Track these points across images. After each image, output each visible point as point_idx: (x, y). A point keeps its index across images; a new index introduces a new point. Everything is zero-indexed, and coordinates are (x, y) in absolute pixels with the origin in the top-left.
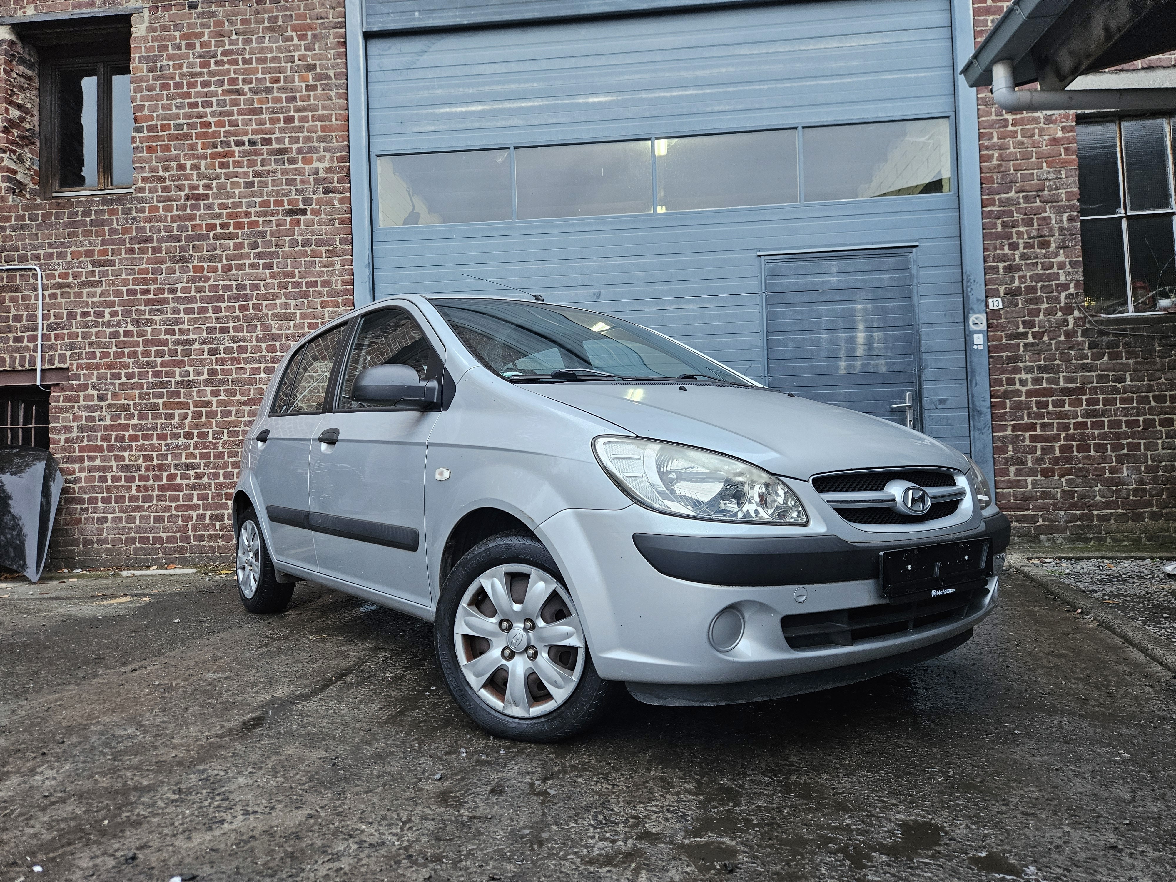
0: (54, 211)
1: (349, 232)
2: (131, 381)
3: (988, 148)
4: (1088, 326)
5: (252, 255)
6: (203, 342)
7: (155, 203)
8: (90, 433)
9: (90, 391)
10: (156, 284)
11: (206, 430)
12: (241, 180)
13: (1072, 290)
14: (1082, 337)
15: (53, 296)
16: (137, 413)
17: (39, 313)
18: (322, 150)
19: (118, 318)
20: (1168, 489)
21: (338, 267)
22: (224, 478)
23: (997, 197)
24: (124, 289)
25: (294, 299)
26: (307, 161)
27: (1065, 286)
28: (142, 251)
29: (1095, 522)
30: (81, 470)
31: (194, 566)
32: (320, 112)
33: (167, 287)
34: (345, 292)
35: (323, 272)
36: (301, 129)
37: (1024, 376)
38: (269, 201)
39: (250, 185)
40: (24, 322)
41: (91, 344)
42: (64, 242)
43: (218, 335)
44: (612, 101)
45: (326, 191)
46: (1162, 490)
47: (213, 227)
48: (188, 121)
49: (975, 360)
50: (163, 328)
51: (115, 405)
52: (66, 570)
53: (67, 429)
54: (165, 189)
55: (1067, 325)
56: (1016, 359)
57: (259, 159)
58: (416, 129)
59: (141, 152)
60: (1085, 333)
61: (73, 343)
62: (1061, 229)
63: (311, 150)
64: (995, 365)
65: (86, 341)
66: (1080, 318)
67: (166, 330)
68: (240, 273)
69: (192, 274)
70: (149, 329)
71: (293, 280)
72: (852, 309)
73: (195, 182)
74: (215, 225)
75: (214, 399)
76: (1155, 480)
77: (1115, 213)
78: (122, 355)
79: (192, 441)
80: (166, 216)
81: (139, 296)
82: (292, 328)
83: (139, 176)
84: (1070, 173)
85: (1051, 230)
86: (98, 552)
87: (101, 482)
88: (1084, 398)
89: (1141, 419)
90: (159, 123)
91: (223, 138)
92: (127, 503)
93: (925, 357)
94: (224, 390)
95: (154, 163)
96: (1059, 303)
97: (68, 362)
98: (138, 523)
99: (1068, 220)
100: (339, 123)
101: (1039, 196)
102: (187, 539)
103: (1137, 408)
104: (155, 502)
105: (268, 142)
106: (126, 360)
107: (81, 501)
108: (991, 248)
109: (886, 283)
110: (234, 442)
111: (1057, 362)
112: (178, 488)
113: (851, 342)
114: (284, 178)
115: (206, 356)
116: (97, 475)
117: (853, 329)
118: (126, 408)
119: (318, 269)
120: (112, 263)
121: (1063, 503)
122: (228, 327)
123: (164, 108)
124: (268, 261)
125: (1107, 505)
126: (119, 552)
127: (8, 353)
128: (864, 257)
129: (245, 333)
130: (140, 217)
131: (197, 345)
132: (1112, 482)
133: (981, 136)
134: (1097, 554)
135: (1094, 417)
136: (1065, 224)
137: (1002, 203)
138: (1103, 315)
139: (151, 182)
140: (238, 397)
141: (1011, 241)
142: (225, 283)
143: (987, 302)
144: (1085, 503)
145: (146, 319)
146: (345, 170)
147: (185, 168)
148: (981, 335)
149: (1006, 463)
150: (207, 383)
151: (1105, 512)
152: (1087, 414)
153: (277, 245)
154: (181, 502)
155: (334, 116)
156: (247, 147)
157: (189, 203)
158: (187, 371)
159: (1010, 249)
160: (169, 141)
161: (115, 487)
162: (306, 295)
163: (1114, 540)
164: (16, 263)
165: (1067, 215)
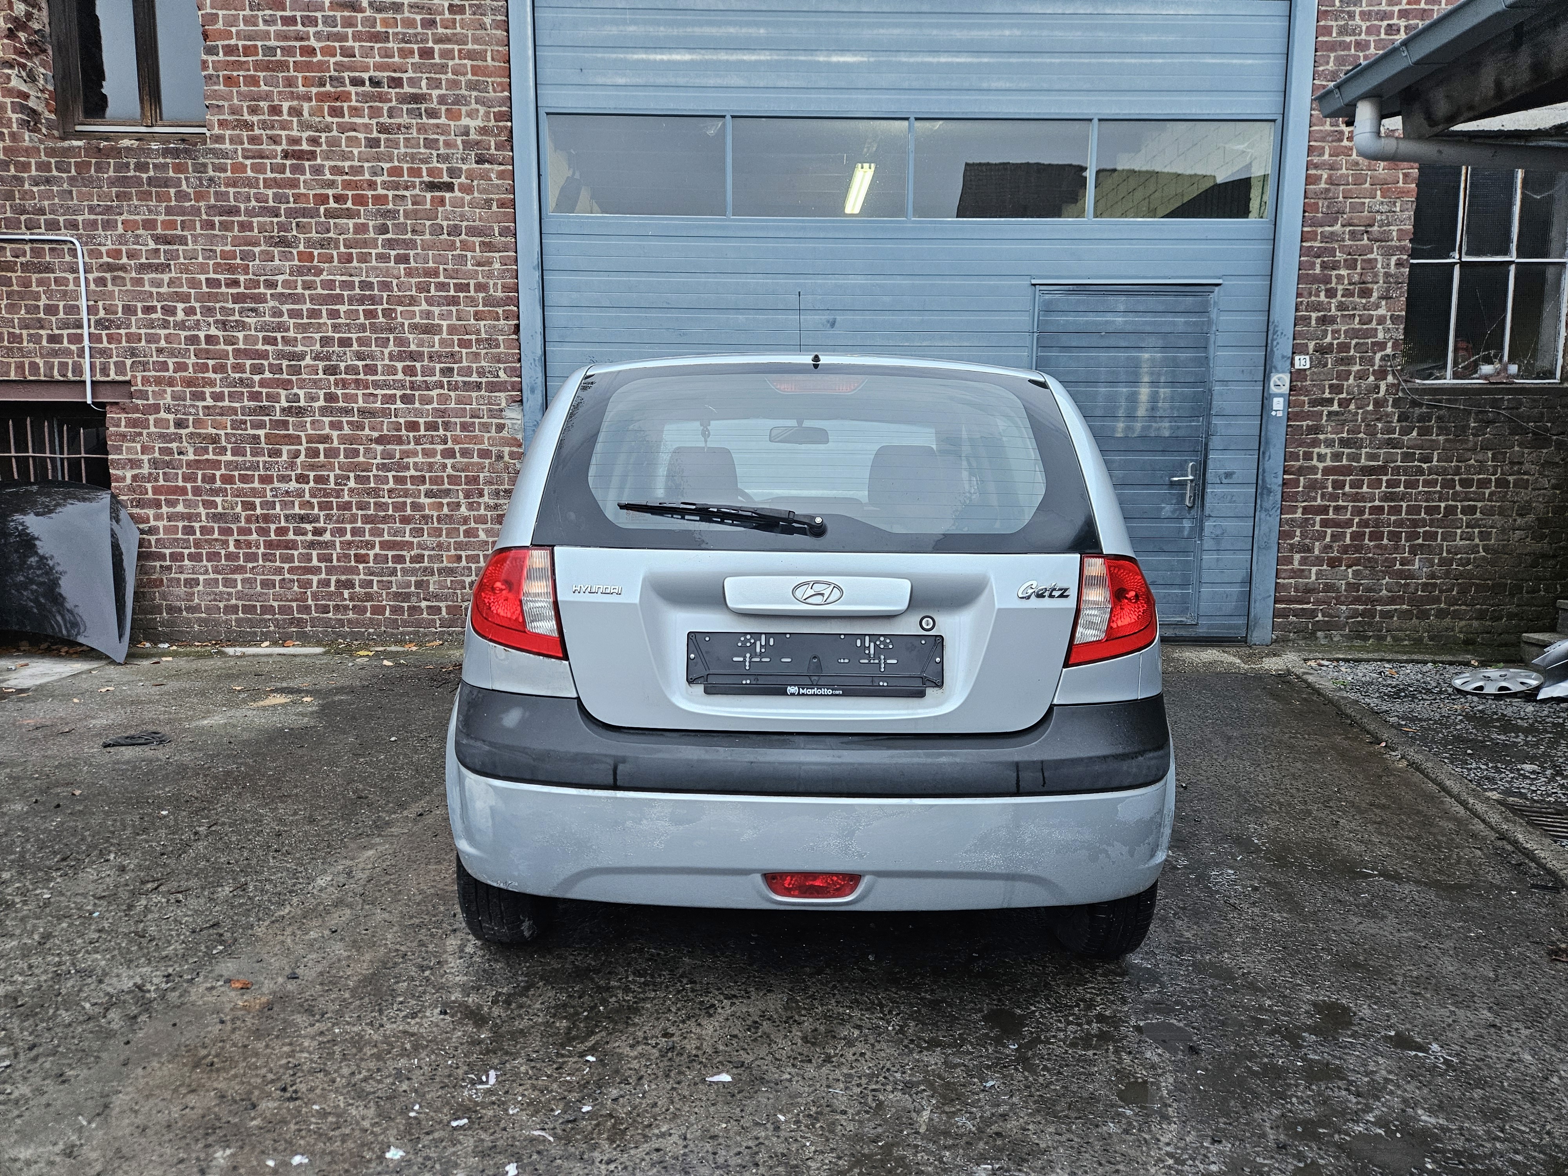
0: (94, 161)
1: (512, 219)
2: (220, 404)
3: (1316, 167)
4: (1400, 394)
5: (380, 242)
6: (316, 358)
7: (241, 159)
8: (167, 470)
9: (163, 415)
10: (248, 274)
11: (326, 473)
12: (361, 136)
13: (1389, 351)
14: (1393, 407)
15: (101, 282)
16: (229, 446)
17: (83, 303)
18: (473, 101)
19: (195, 318)
20: (1459, 584)
21: (497, 266)
22: (352, 536)
23: (1320, 230)
24: (203, 277)
25: (439, 305)
26: (453, 115)
27: (1382, 346)
28: (225, 226)
29: (1377, 619)
30: (158, 517)
31: (319, 644)
32: (470, 46)
33: (262, 278)
34: (508, 301)
35: (477, 271)
36: (443, 69)
37: (1323, 450)
38: (402, 168)
39: (373, 143)
40: (61, 315)
41: (160, 351)
42: (112, 206)
43: (336, 349)
44: (862, 62)
45: (480, 161)
46: (1454, 585)
47: (324, 199)
48: (282, 44)
49: (1271, 427)
50: (260, 335)
51: (199, 434)
52: (148, 645)
53: (135, 464)
54: (253, 140)
55: (1378, 393)
56: (1316, 429)
57: (386, 107)
58: (600, 80)
59: (215, 84)
60: (1396, 403)
61: (134, 349)
62: (1387, 275)
63: (459, 100)
64: (1293, 435)
65: (153, 346)
66: (1393, 385)
67: (264, 338)
68: (363, 265)
69: (296, 262)
70: (240, 335)
71: (437, 280)
72: (1138, 357)
73: (295, 133)
74: (327, 196)
75: (335, 434)
76: (1447, 574)
77: (1448, 257)
78: (204, 368)
79: (307, 487)
80: (257, 179)
81: (224, 289)
82: (437, 345)
83: (216, 118)
84: (1405, 206)
85: (1376, 275)
86: (188, 622)
87: (187, 534)
88: (1385, 478)
89: (1443, 505)
90: (240, 43)
91: (333, 73)
92: (223, 562)
93: (1215, 421)
94: (348, 422)
95: (235, 101)
96: (1373, 366)
97: (129, 374)
98: (239, 587)
99: (1396, 264)
100: (497, 64)
101: (1367, 232)
102: (307, 609)
103: (1440, 492)
104: (261, 562)
105: (396, 83)
106: (211, 375)
107: (162, 557)
108: (1305, 293)
109: (1181, 328)
110: (364, 490)
111: (1361, 435)
112: (293, 545)
113: (1133, 399)
114: (422, 137)
115: (321, 375)
116: (180, 524)
117: (1136, 383)
118: (215, 440)
119: (469, 266)
120: (183, 241)
121: (1346, 597)
122: (350, 339)
123: (246, 21)
124: (402, 252)
125: (1392, 601)
126: (217, 623)
127: (42, 356)
128: (1157, 293)
129: (373, 348)
130: (219, 178)
131: (308, 360)
132: (1401, 574)
133: (1310, 150)
134: (1376, 656)
135: (1392, 500)
136: (1392, 269)
137: (1326, 238)
138: (1417, 381)
139: (233, 129)
140: (367, 431)
141: (1329, 286)
142: (344, 278)
143: (1293, 359)
144: (1369, 598)
145: (236, 321)
146: (507, 132)
147: (281, 112)
148: (1281, 400)
149: (1291, 551)
150: (324, 411)
151: (1388, 607)
152: (1386, 498)
153: (414, 231)
154: (297, 564)
155: (489, 54)
156: (367, 88)
157: (288, 162)
158: (295, 394)
159: (1326, 297)
160: (255, 70)
161: (206, 541)
162: (454, 301)
163: (1395, 639)
164: (43, 230)
165: (1395, 258)
